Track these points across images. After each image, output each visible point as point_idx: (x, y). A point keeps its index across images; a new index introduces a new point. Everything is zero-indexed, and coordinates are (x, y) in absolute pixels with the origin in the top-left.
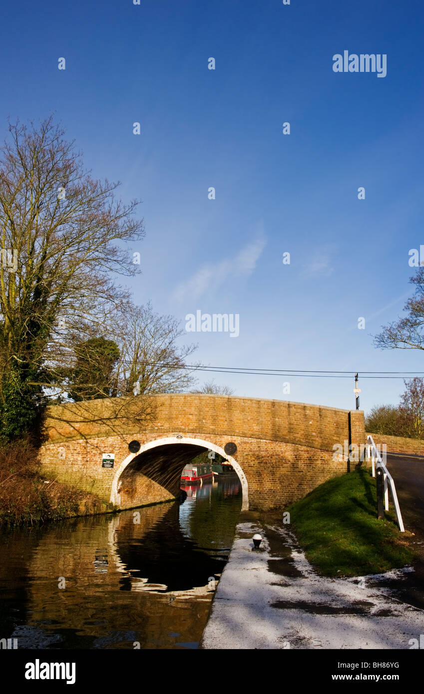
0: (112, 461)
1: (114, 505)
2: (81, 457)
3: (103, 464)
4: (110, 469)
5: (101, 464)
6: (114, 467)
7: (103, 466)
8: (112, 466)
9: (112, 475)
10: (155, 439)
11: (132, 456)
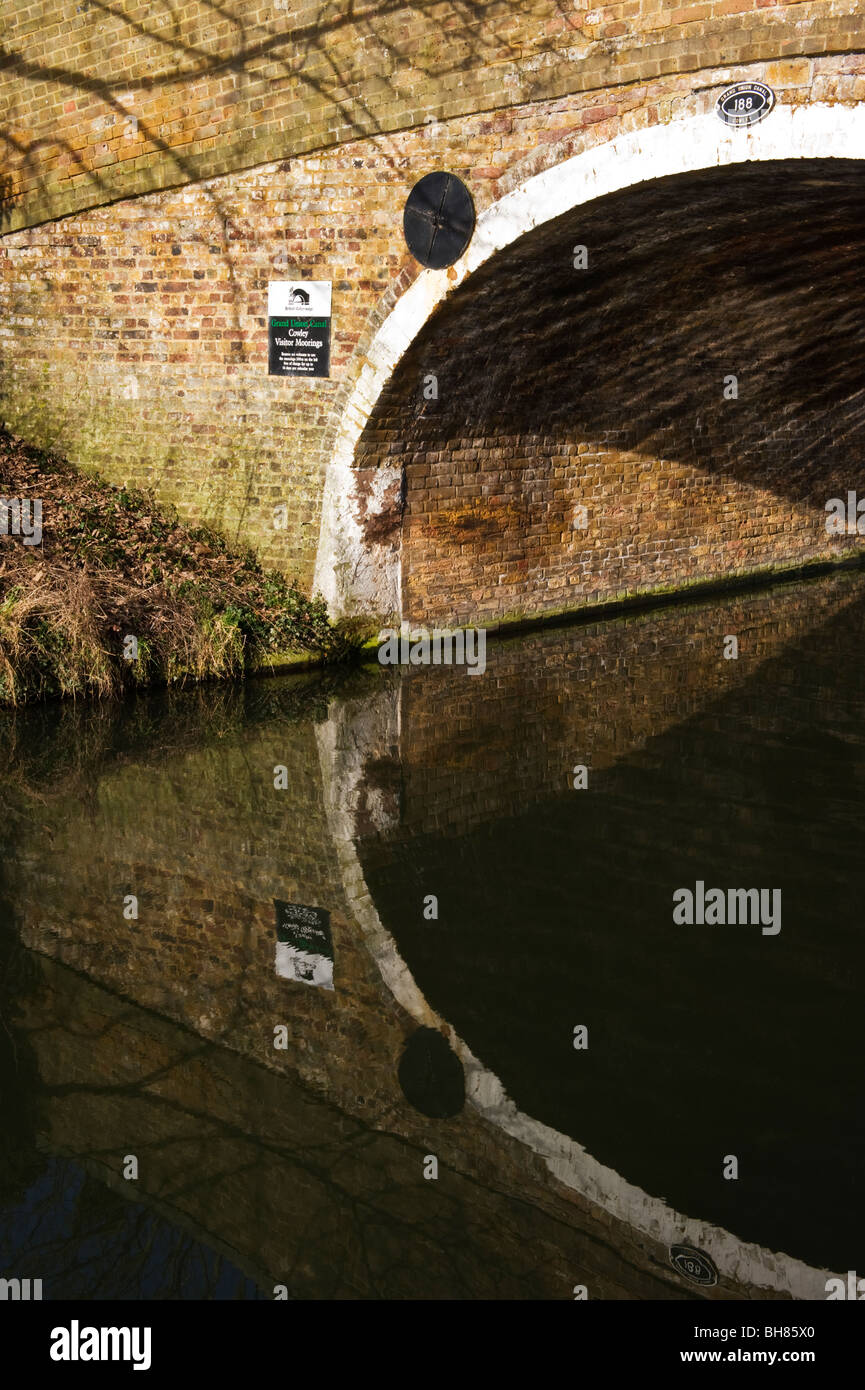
0: (319, 328)
1: (333, 618)
2: (161, 306)
3: (275, 351)
4: (313, 381)
5: (265, 354)
6: (333, 368)
7: (276, 367)
8: (321, 369)
9: (321, 421)
10: (568, 152)
11: (432, 288)
